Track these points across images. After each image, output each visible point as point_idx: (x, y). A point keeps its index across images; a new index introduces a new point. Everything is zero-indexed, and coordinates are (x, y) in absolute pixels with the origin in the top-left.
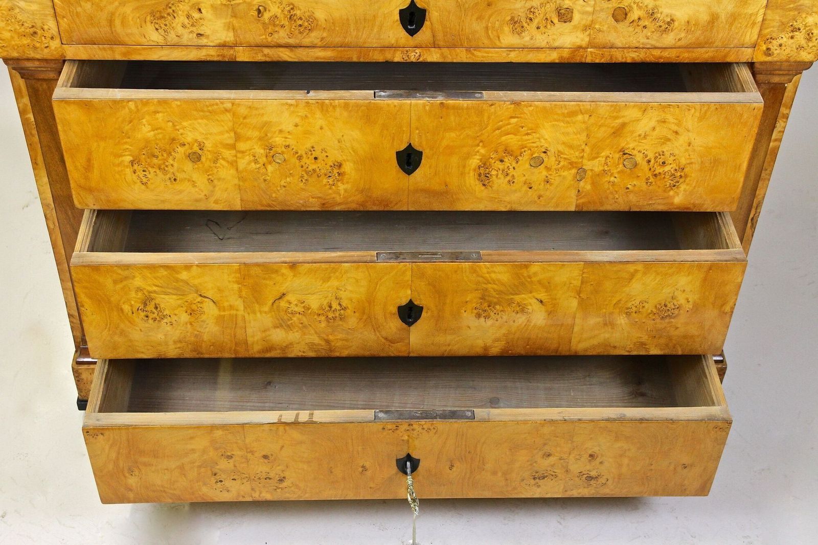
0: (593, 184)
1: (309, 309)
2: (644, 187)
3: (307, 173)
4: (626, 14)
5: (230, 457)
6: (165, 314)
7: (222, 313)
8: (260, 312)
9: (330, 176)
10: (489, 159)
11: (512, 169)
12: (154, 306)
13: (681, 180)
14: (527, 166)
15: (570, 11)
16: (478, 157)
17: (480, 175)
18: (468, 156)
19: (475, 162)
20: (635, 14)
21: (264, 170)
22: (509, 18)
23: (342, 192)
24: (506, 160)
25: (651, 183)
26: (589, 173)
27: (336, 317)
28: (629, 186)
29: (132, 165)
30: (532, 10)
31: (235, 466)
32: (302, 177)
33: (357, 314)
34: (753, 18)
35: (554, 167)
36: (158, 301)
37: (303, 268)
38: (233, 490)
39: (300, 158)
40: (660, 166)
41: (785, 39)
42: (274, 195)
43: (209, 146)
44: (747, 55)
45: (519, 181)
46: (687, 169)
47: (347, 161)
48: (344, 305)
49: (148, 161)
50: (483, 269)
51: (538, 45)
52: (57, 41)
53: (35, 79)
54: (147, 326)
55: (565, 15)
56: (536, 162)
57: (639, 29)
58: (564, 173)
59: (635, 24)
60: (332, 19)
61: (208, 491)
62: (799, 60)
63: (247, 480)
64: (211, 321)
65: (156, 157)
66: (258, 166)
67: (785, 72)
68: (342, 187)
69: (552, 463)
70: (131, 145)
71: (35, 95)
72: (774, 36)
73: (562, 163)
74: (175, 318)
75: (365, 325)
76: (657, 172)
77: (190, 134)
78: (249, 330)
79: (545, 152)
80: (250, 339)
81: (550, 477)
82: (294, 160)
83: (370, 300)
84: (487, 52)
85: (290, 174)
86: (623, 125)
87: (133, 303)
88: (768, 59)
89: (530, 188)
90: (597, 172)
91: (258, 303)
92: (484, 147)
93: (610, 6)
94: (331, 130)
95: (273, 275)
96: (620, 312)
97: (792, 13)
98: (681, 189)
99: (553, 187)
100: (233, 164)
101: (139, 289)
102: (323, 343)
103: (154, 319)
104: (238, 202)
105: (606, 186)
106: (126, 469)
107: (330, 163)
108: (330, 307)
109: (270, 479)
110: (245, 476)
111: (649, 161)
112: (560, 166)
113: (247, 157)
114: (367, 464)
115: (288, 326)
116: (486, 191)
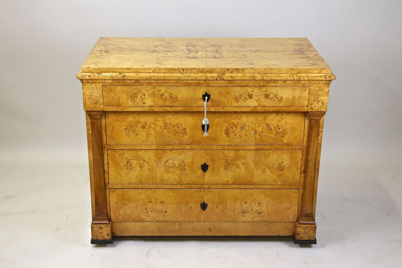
0: (260, 136)
1: (175, 166)
2: (275, 137)
3: (176, 132)
4: (268, 96)
5: (151, 202)
6: (133, 167)
7: (150, 167)
8: (160, 166)
9: (182, 133)
10: (228, 127)
11: (235, 131)
12: (130, 165)
13: (285, 134)
14: (240, 130)
15: (252, 95)
16: (225, 127)
17: (226, 133)
18: (222, 127)
19: (224, 128)
20: (271, 96)
21: (163, 131)
22: (234, 97)
23: (186, 139)
24: (233, 128)
25: (276, 135)
26: (258, 132)
27: (183, 169)
28: (270, 136)
29: (125, 130)
30: (241, 95)
31: (152, 206)
32: (174, 133)
33: (189, 168)
34: (305, 97)
35: (248, 130)
36: (131, 162)
37: (174, 151)
38: (151, 216)
39: (174, 127)
40: (278, 129)
41: (316, 104)
42: (165, 140)
43: (148, 123)
44: (306, 109)
45: (238, 135)
46: (286, 131)
47: (187, 128)
48: (185, 164)
49: (130, 128)
50: (226, 152)
51: (243, 106)
52: (103, 105)
53: (94, 119)
54: (127, 171)
55: (250, 96)
56: (243, 128)
57: (273, 101)
58: (251, 132)
59: (271, 99)
60: (183, 98)
61: (143, 217)
62: (321, 111)
63: (155, 212)
64: (146, 170)
65: (132, 127)
66: (162, 130)
67: (318, 116)
68: (186, 137)
69: (247, 206)
70: (126, 123)
71: (93, 124)
72: (313, 103)
73: (250, 129)
74: (135, 169)
75: (191, 172)
76: (278, 132)
77: (143, 120)
78: (157, 174)
79: (244, 125)
80: (157, 177)
81: (247, 212)
82: (172, 128)
83: (193, 162)
84: (228, 108)
85: (171, 132)
86: (266, 116)
87: (124, 163)
88: (312, 110)
89: (241, 137)
90: (260, 132)
91: (160, 163)
92: (227, 123)
93: (263, 94)
94: (183, 118)
95: (165, 153)
96: (267, 168)
97: (316, 96)
98: (286, 137)
99: (248, 137)
100: (155, 129)
101: (126, 158)
102: (179, 179)
103: (129, 169)
104: (155, 142)
105: (263, 136)
106: (120, 206)
107: (182, 129)
108: (181, 165)
109: (162, 212)
110: (155, 210)
111: (275, 128)
112: (249, 130)
113: (159, 127)
114: (192, 206)
115: (169, 172)
116: (228, 138)
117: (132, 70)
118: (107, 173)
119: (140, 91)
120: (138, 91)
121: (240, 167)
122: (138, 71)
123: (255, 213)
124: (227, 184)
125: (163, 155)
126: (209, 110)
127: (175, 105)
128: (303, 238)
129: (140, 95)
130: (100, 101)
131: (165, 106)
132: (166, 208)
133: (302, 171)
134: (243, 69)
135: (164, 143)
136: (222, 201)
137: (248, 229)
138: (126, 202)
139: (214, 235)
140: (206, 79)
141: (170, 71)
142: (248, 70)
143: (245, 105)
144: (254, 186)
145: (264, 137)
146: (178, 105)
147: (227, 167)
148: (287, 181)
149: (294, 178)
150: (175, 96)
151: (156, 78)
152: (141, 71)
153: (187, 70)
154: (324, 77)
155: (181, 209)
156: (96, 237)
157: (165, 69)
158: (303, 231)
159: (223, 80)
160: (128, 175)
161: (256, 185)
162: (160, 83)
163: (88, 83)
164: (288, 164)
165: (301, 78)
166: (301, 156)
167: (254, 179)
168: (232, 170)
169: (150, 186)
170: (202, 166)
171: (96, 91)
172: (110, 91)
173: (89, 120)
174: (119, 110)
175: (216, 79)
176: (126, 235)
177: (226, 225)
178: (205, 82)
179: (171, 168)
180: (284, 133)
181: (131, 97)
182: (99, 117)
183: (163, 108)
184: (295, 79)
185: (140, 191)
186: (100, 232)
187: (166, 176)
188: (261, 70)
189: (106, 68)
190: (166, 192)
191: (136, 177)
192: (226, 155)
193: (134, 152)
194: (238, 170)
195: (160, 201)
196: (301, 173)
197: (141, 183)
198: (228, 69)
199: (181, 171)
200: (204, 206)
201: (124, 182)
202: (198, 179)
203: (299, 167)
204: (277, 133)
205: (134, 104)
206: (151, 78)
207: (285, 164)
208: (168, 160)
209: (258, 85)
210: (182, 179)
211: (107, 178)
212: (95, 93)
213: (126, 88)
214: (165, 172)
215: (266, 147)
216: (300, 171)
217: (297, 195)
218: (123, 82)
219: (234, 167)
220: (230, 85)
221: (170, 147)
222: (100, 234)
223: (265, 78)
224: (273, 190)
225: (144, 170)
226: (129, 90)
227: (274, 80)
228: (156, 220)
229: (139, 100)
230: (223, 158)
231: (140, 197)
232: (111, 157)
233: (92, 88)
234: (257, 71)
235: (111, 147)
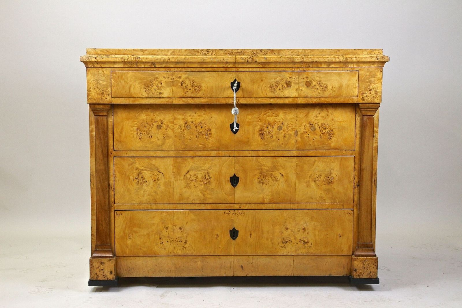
0: (301, 138)
1: (197, 178)
2: (320, 139)
3: (199, 134)
4: (310, 84)
5: (167, 228)
6: (145, 180)
7: (166, 180)
8: (180, 179)
9: (206, 135)
10: (263, 127)
11: (271, 131)
12: (141, 177)
13: (333, 136)
14: (276, 130)
15: (290, 82)
16: (259, 126)
17: (260, 134)
18: (255, 126)
19: (258, 128)
20: (314, 83)
21: (183, 132)
22: (269, 85)
23: (211, 142)
24: (269, 127)
25: (322, 137)
26: (299, 133)
27: (207, 182)
28: (314, 139)
29: (137, 131)
30: (277, 82)
31: (168, 234)
32: (196, 135)
33: (215, 181)
34: (355, 85)
35: (286, 130)
36: (143, 174)
37: (195, 158)
38: (167, 248)
39: (196, 127)
40: (324, 129)
41: (368, 94)
42: (186, 143)
43: (165, 122)
44: (355, 100)
45: (274, 137)
46: (334, 131)
47: (213, 128)
48: (210, 176)
49: (143, 129)
50: (260, 159)
51: (280, 96)
52: (110, 96)
53: (98, 116)
54: (138, 186)
55: (289, 84)
56: (280, 128)
57: (315, 90)
58: (290, 133)
59: (314, 88)
60: (207, 86)
61: (157, 249)
62: (375, 102)
63: (172, 242)
64: (162, 184)
65: (146, 127)
66: (181, 130)
67: (372, 109)
68: (211, 140)
69: (289, 234)
70: (138, 122)
71: (97, 123)
72: (364, 92)
73: (289, 128)
74: (148, 183)
75: (218, 187)
76: (323, 132)
77: (158, 117)
78: (175, 189)
79: (282, 124)
80: (175, 193)
81: (289, 242)
82: (194, 128)
83: (220, 174)
84: (262, 99)
85: (193, 134)
86: (309, 112)
87: (134, 175)
88: (364, 102)
89: (279, 140)
90: (302, 133)
91: (179, 175)
92: (261, 122)
93: (304, 81)
94: (207, 115)
95: (185, 162)
96: (312, 180)
97: (368, 84)
98: (333, 140)
99: (286, 139)
100: (173, 130)
101: (137, 168)
102: (202, 196)
103: (141, 183)
104: (173, 147)
105: (306, 138)
106: (128, 235)
107: (207, 129)
108: (205, 177)
109: (181, 242)
110: (172, 239)
111: (320, 128)
112: (288, 130)
113: (178, 127)
114: (219, 233)
115: (190, 187)
116: (263, 141)
117: (147, 51)
118: (112, 189)
119: (156, 78)
120: (154, 78)
121: (279, 180)
122: (154, 53)
123: (299, 243)
124: (262, 203)
125: (182, 164)
126: (239, 102)
127: (198, 95)
128: (362, 275)
129: (156, 83)
130: (107, 91)
131: (186, 96)
132: (187, 237)
133: (356, 184)
134: (279, 51)
135: (184, 148)
136: (257, 227)
137: (290, 266)
138: (135, 229)
139: (248, 276)
140: (235, 61)
141: (192, 52)
142: (285, 51)
143: (282, 96)
144: (297, 205)
145: (307, 140)
146: (202, 95)
147: (262, 180)
148: (337, 198)
149: (345, 194)
150: (198, 84)
151: (176, 60)
152: (158, 54)
153: (212, 52)
154: (375, 58)
155: (205, 238)
156: (96, 276)
157: (186, 50)
158: (362, 265)
159: (256, 62)
160: (139, 191)
161: (299, 205)
162: (180, 68)
163: (94, 67)
164: (337, 176)
165: (348, 59)
166: (353, 164)
167: (297, 196)
168: (268, 183)
169: (167, 206)
170: (231, 178)
171: (104, 78)
172: (120, 78)
173: (93, 117)
174: (131, 103)
175: (247, 61)
176: (135, 275)
177: (263, 261)
178: (234, 67)
179: (193, 181)
180: (331, 135)
181: (145, 85)
182: (105, 114)
183: (184, 99)
184: (342, 61)
185: (154, 213)
186: (101, 269)
187: (187, 193)
188: (300, 51)
189: (116, 50)
190: (187, 215)
191: (149, 195)
192: (260, 163)
193: (146, 160)
194: (277, 183)
195: (179, 227)
196: (354, 187)
197: (155, 203)
198: (261, 51)
199: (205, 185)
200: (234, 234)
201: (133, 200)
202: (226, 196)
203: (352, 179)
204: (323, 134)
205: (148, 95)
206: (169, 59)
207: (334, 175)
208: (189, 171)
209: (297, 70)
210: (206, 196)
211: (113, 197)
212: (102, 81)
213: (139, 74)
214: (185, 188)
215: (310, 153)
216: (353, 184)
217: (351, 217)
218: (135, 66)
219: (270, 179)
220: (264, 69)
221: (191, 153)
222: (101, 271)
223: (305, 60)
224: (321, 211)
225: (159, 184)
226: (143, 76)
227: (316, 61)
228: (172, 254)
229: (155, 90)
230: (257, 167)
231: (152, 222)
232: (118, 168)
233: (98, 74)
234: (296, 52)
235: (119, 154)
